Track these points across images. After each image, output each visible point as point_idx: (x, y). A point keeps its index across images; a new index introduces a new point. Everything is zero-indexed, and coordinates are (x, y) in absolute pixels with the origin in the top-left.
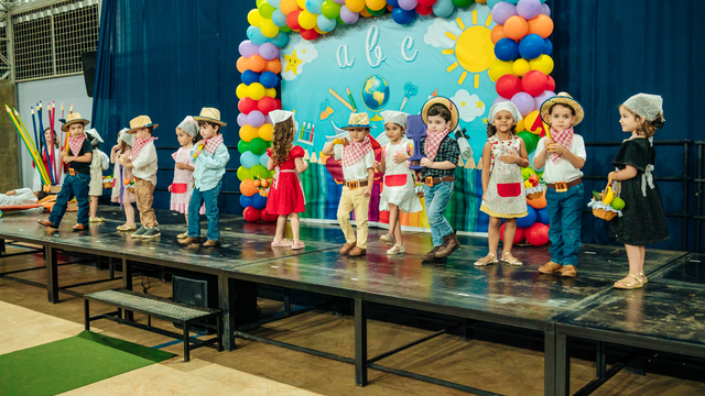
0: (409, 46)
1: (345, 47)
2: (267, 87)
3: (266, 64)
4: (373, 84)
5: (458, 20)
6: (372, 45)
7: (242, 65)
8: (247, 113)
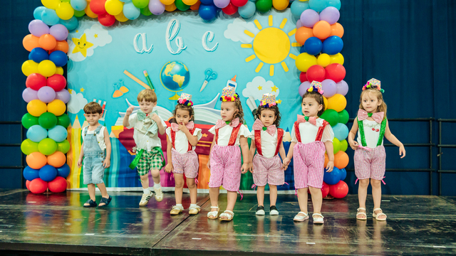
0: (210, 39)
1: (143, 36)
2: (57, 66)
3: (57, 44)
4: (172, 70)
5: (256, 22)
6: (173, 35)
7: (29, 42)
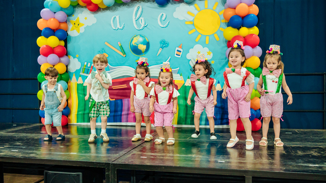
0: (163, 18)
1: (117, 18)
2: (60, 39)
3: (60, 25)
4: (137, 41)
5: (196, 5)
6: (138, 16)
7: (41, 24)
8: (46, 55)
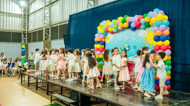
0: (135, 36)
1: (120, 36)
3: (101, 40)
4: (126, 46)
5: (147, 30)
6: (126, 36)
8: (97, 51)
